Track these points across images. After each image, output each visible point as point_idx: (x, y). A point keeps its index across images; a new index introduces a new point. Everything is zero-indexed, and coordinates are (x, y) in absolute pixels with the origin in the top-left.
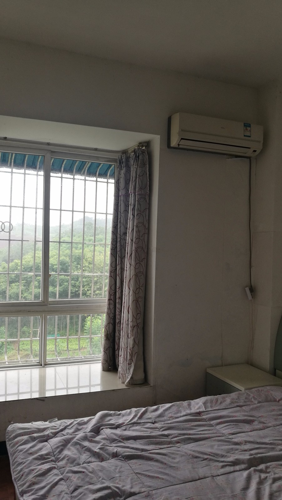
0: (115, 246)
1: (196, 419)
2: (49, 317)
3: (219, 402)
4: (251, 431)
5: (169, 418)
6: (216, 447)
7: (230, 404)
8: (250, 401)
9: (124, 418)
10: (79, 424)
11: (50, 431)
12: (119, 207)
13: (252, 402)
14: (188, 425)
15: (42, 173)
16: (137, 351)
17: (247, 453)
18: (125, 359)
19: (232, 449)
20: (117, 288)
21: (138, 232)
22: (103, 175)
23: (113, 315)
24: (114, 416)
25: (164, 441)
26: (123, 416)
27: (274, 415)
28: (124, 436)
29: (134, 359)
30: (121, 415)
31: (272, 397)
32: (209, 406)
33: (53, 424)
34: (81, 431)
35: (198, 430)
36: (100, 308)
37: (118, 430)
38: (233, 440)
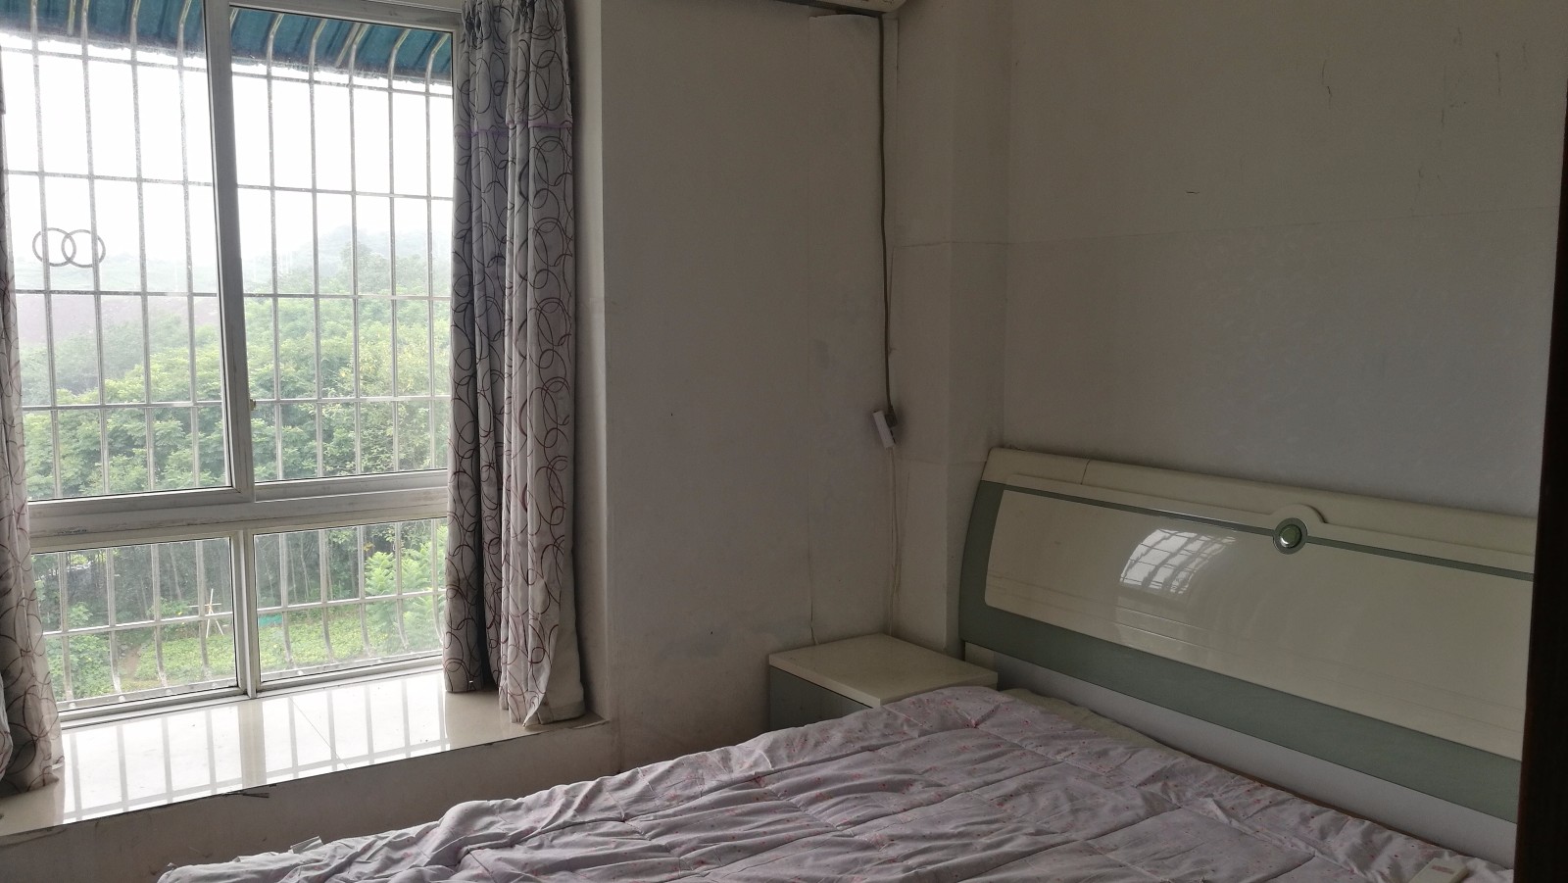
0: (467, 299)
1: (749, 794)
2: (259, 538)
3: (812, 742)
4: (905, 810)
5: (668, 800)
6: (810, 862)
7: (843, 745)
8: (900, 733)
9: (534, 815)
10: (394, 846)
11: (302, 876)
12: (473, 172)
13: (905, 733)
14: (727, 814)
15: (200, 61)
16: (556, 622)
17: (898, 867)
18: (521, 649)
19: (855, 861)
20: (482, 433)
21: (543, 248)
22: (411, 68)
23: (473, 520)
24: (500, 812)
25: (659, 863)
26: (529, 809)
27: (964, 763)
28: (538, 862)
29: (550, 648)
30: (524, 806)
31: (957, 716)
32: (784, 756)
33: (308, 855)
34: (402, 863)
35: (756, 824)
36: (428, 502)
37: (518, 850)
38: (857, 838)
